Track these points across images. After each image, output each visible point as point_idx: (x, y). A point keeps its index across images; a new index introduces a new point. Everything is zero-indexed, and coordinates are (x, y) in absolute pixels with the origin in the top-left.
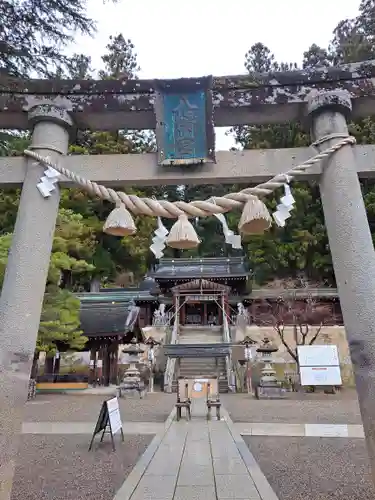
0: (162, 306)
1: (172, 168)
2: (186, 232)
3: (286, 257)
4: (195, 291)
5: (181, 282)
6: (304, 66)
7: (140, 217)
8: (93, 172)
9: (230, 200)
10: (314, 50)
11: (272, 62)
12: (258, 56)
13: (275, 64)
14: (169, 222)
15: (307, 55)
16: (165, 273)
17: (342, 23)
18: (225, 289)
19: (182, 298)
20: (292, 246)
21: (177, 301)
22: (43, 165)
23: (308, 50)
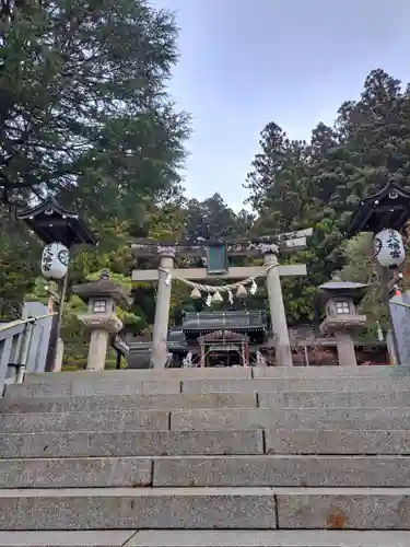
0: (190, 355)
1: (211, 274)
2: (218, 297)
3: (298, 310)
4: (218, 341)
5: (205, 332)
6: (313, 141)
7: (202, 292)
8: (185, 275)
9: (234, 286)
10: (322, 128)
11: (285, 138)
12: (272, 134)
13: (287, 141)
14: (212, 294)
15: (314, 132)
16: (192, 325)
17: (346, 104)
18: (245, 339)
19: (207, 347)
20: (302, 300)
21: (203, 351)
22: (167, 274)
23: (315, 128)
